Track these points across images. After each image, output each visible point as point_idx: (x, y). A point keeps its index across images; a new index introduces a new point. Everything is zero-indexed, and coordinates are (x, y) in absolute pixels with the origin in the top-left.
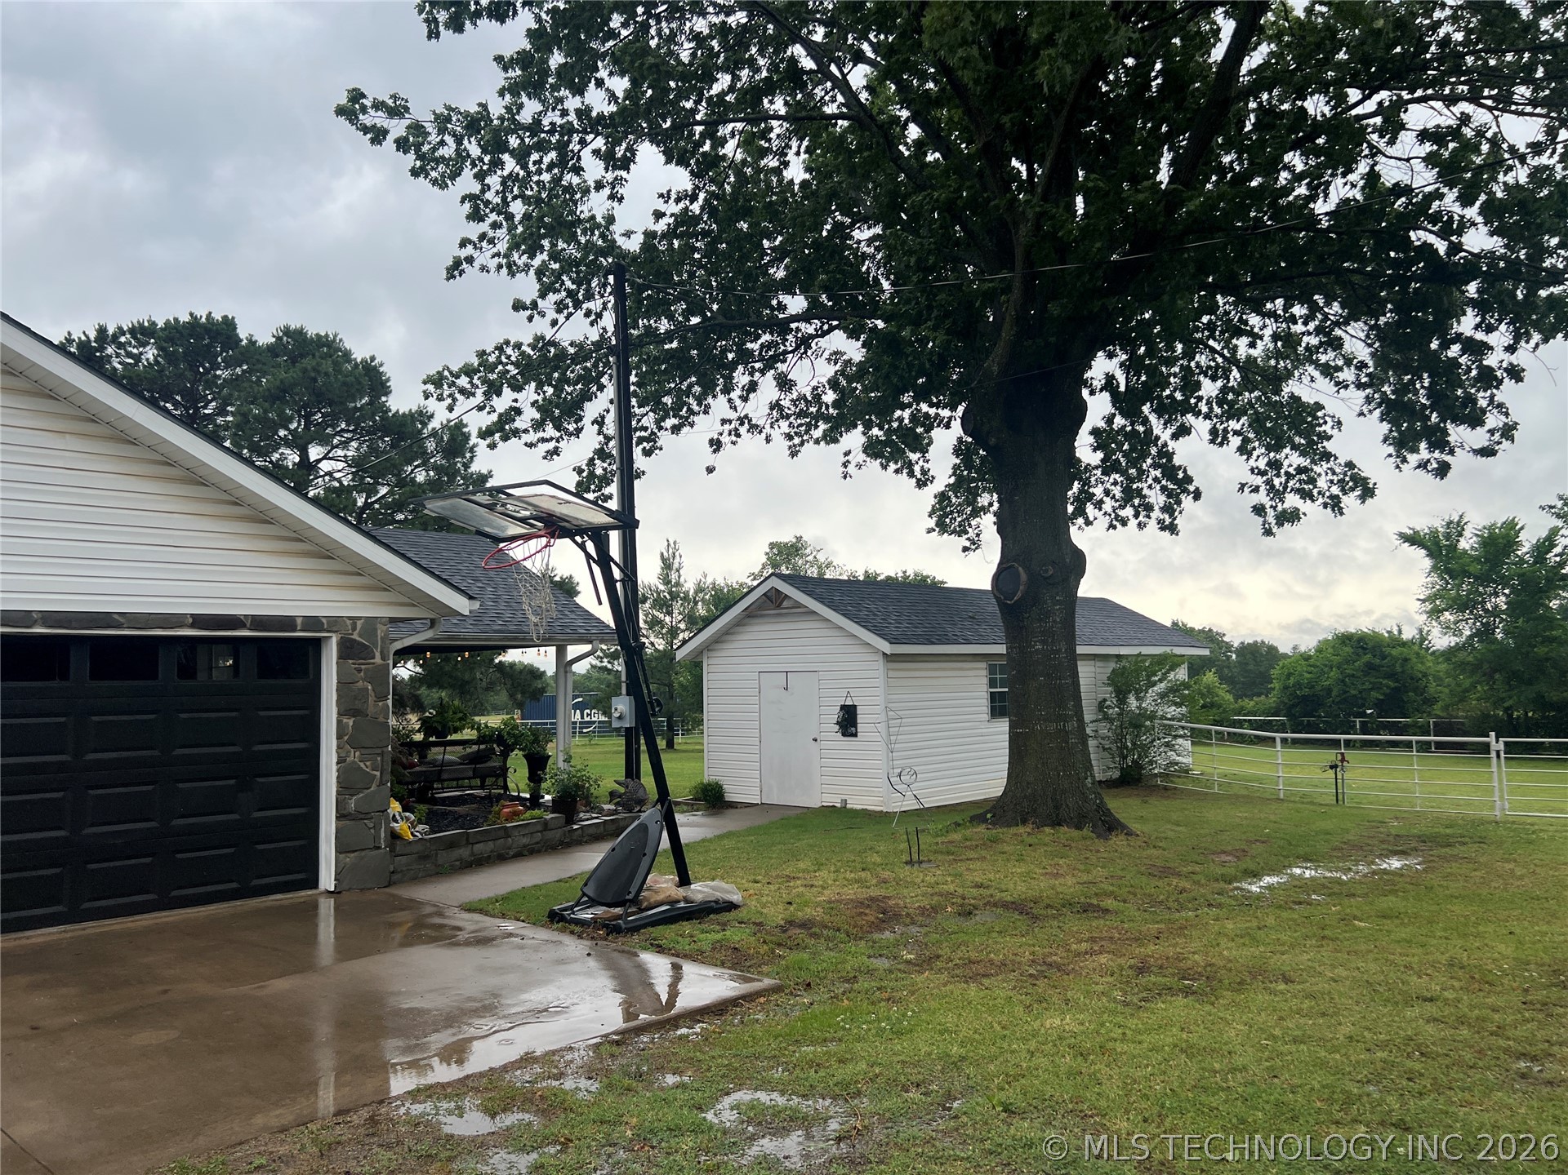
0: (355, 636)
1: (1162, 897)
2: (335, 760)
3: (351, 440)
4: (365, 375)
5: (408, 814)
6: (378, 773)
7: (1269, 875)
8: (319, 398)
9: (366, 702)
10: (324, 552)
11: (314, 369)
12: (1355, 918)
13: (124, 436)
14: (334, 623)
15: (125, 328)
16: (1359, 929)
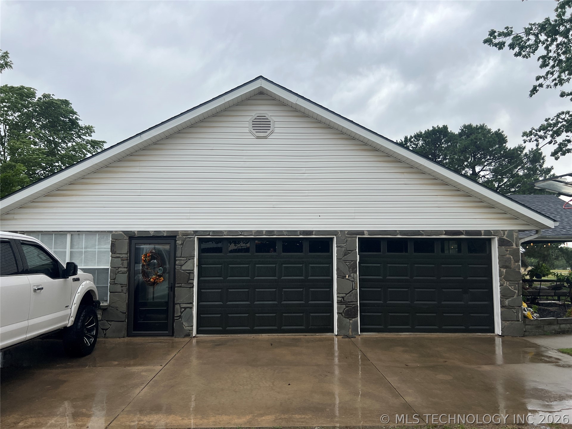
0: (505, 237)
2: (499, 285)
3: (492, 162)
4: (496, 137)
5: (530, 309)
6: (517, 291)
8: (479, 148)
9: (510, 263)
10: (491, 206)
11: (475, 139)
13: (421, 171)
14: (496, 233)
15: (413, 136)
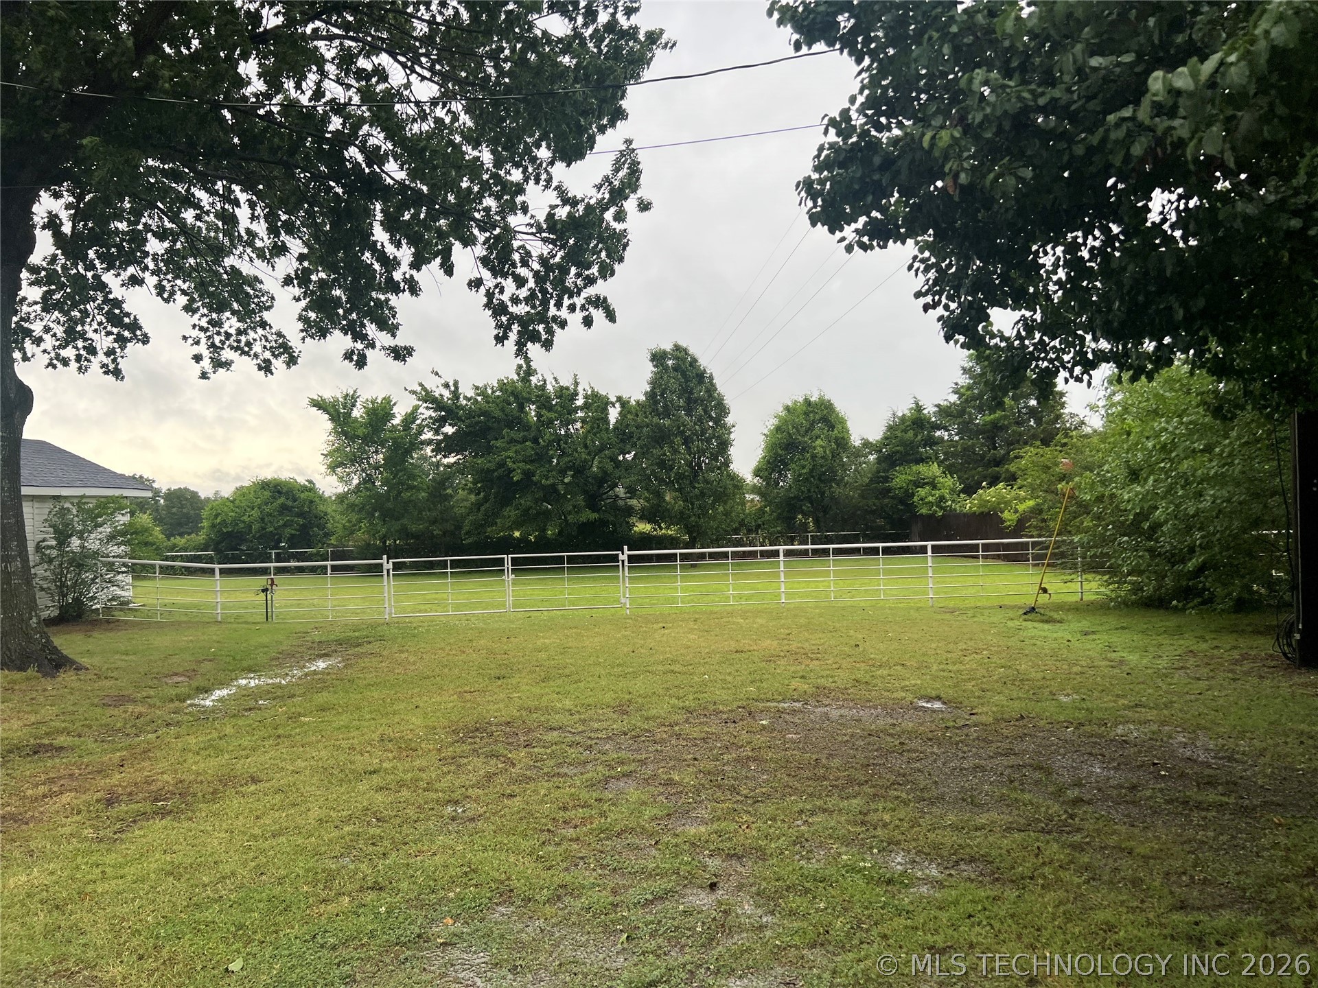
1: (119, 725)
7: (219, 689)
12: (300, 715)
16: (308, 724)
